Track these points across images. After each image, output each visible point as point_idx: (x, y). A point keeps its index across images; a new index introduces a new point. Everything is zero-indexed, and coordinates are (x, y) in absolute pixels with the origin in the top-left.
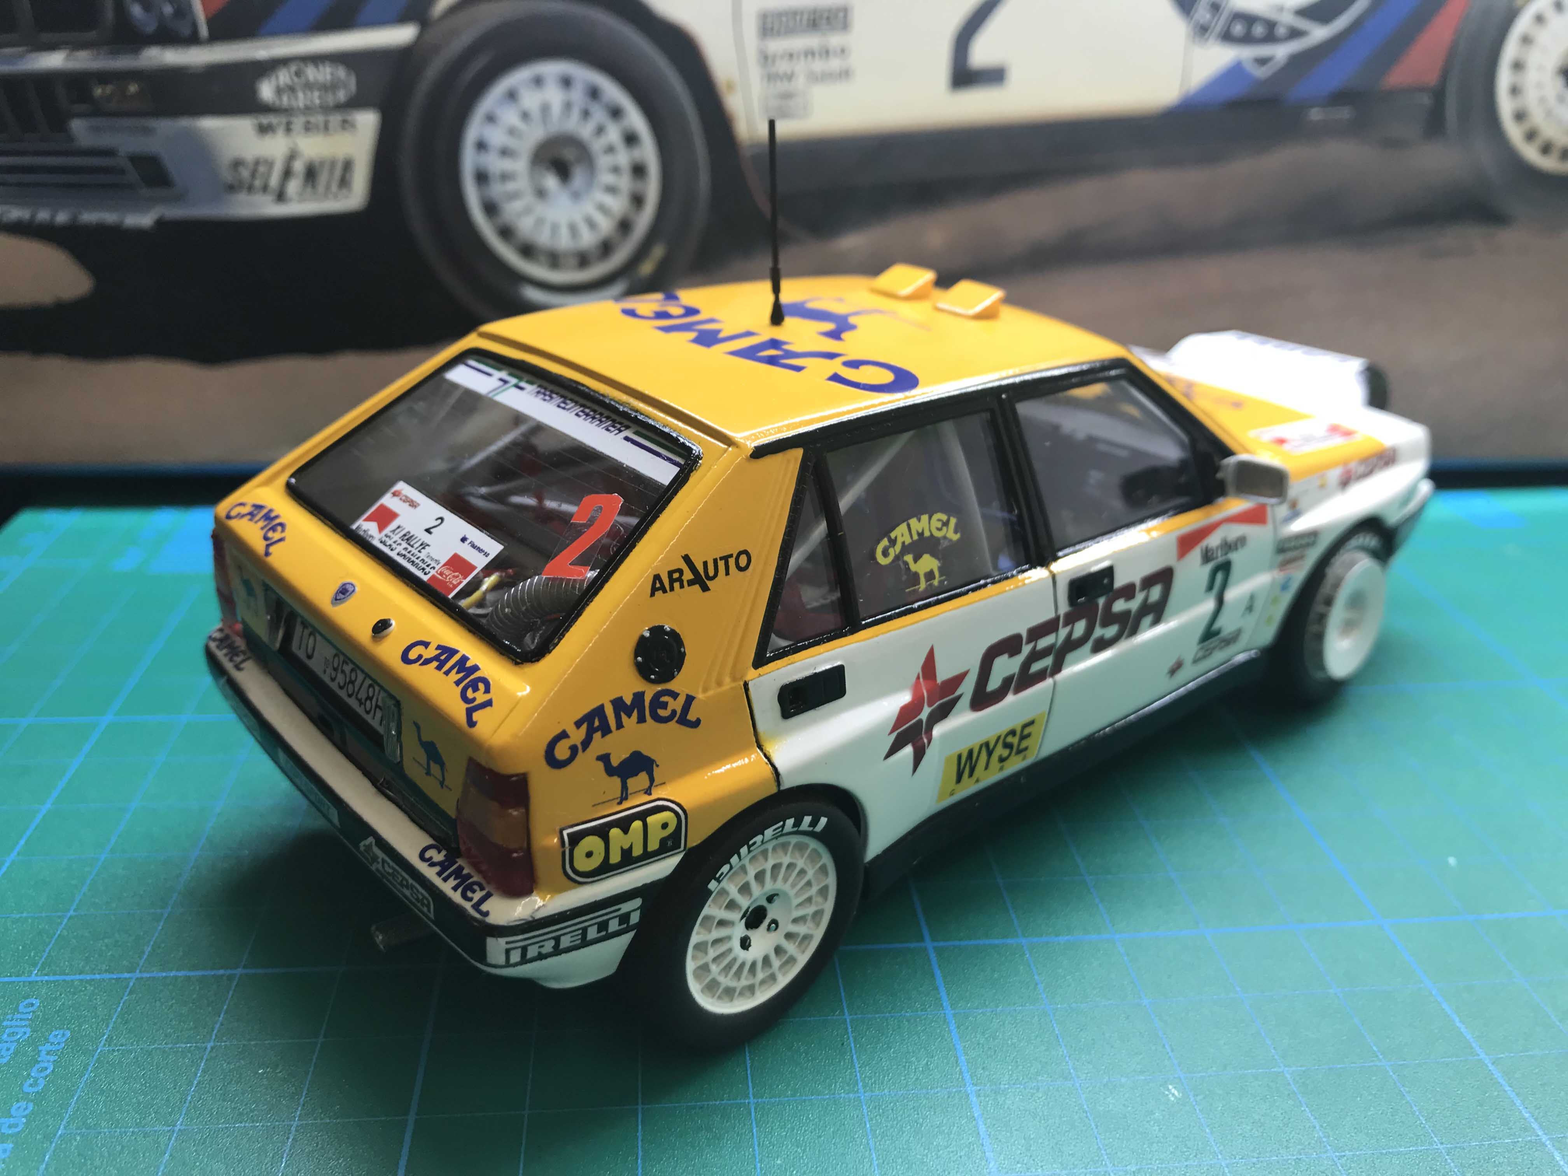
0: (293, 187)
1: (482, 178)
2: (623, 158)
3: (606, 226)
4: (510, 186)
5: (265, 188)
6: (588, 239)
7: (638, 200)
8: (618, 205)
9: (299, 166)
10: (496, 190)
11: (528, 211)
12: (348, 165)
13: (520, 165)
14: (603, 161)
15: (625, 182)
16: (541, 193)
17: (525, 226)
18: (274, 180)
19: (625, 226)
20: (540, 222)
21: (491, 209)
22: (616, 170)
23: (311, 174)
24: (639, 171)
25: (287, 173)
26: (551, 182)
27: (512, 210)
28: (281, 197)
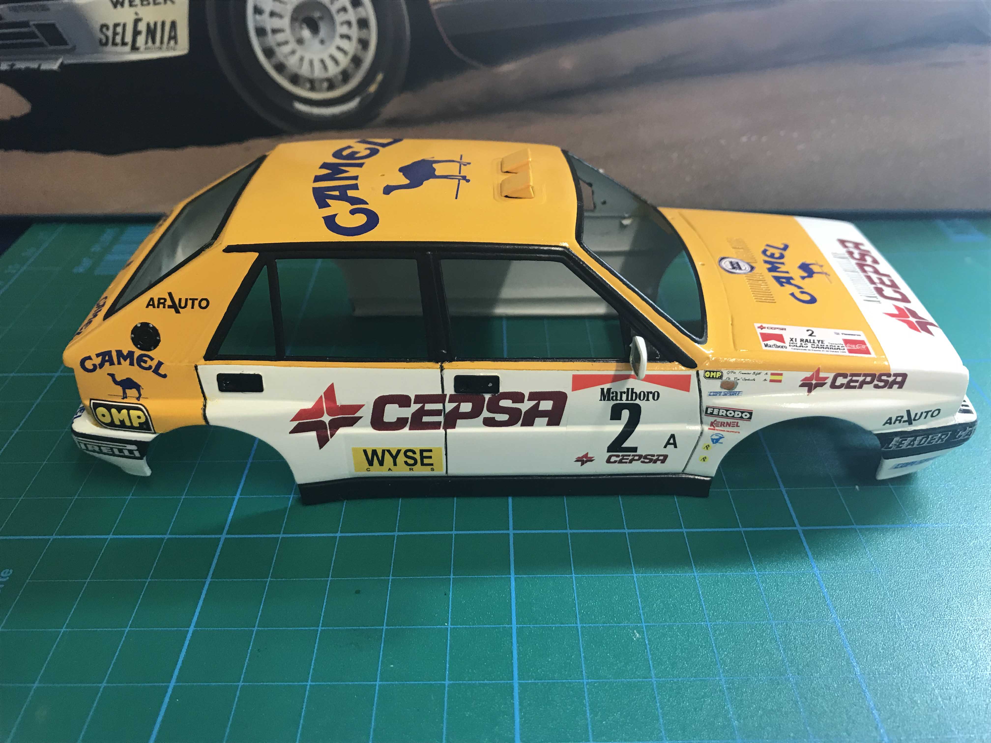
0: (141, 40)
1: (261, 32)
2: (352, 15)
3: (344, 61)
4: (280, 37)
5: (124, 44)
6: (333, 70)
7: (364, 44)
8: (351, 47)
9: (142, 27)
10: (271, 40)
11: (293, 52)
12: (173, 25)
13: (285, 23)
14: (339, 18)
15: (354, 32)
16: (300, 41)
17: (292, 62)
18: (129, 38)
19: (356, 61)
20: (302, 59)
21: (269, 53)
22: (349, 23)
23: (151, 32)
24: (363, 23)
25: (136, 33)
26: (306, 33)
27: (282, 52)
28: (134, 48)
